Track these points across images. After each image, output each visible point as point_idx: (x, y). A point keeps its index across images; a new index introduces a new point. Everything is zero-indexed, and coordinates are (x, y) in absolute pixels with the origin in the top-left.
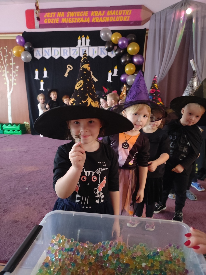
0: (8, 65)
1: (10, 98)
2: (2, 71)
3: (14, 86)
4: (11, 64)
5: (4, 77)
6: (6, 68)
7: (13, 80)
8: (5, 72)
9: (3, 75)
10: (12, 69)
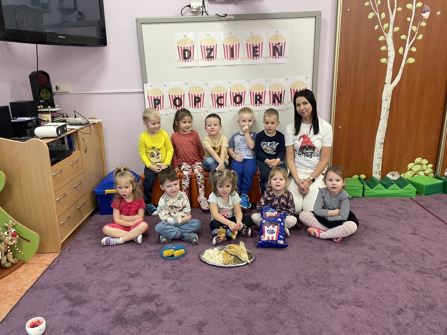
0: (400, 9)
1: (390, 99)
2: (380, 27)
3: (408, 65)
4: (409, 6)
5: (385, 43)
6: (392, 18)
7: (407, 49)
8: (387, 31)
9: (381, 38)
10: (411, 20)
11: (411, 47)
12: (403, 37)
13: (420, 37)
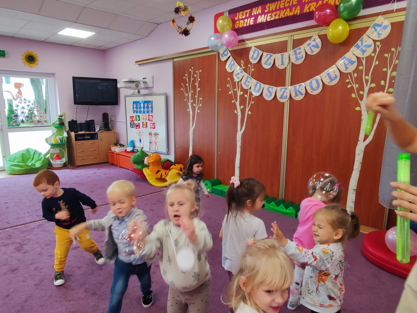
0: (192, 92)
1: (192, 135)
2: (186, 100)
3: (197, 119)
4: (195, 90)
5: (188, 107)
6: (190, 96)
8: (189, 102)
10: (197, 96)
11: (198, 110)
12: (194, 105)
13: (201, 105)
